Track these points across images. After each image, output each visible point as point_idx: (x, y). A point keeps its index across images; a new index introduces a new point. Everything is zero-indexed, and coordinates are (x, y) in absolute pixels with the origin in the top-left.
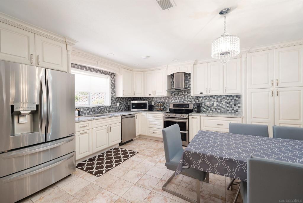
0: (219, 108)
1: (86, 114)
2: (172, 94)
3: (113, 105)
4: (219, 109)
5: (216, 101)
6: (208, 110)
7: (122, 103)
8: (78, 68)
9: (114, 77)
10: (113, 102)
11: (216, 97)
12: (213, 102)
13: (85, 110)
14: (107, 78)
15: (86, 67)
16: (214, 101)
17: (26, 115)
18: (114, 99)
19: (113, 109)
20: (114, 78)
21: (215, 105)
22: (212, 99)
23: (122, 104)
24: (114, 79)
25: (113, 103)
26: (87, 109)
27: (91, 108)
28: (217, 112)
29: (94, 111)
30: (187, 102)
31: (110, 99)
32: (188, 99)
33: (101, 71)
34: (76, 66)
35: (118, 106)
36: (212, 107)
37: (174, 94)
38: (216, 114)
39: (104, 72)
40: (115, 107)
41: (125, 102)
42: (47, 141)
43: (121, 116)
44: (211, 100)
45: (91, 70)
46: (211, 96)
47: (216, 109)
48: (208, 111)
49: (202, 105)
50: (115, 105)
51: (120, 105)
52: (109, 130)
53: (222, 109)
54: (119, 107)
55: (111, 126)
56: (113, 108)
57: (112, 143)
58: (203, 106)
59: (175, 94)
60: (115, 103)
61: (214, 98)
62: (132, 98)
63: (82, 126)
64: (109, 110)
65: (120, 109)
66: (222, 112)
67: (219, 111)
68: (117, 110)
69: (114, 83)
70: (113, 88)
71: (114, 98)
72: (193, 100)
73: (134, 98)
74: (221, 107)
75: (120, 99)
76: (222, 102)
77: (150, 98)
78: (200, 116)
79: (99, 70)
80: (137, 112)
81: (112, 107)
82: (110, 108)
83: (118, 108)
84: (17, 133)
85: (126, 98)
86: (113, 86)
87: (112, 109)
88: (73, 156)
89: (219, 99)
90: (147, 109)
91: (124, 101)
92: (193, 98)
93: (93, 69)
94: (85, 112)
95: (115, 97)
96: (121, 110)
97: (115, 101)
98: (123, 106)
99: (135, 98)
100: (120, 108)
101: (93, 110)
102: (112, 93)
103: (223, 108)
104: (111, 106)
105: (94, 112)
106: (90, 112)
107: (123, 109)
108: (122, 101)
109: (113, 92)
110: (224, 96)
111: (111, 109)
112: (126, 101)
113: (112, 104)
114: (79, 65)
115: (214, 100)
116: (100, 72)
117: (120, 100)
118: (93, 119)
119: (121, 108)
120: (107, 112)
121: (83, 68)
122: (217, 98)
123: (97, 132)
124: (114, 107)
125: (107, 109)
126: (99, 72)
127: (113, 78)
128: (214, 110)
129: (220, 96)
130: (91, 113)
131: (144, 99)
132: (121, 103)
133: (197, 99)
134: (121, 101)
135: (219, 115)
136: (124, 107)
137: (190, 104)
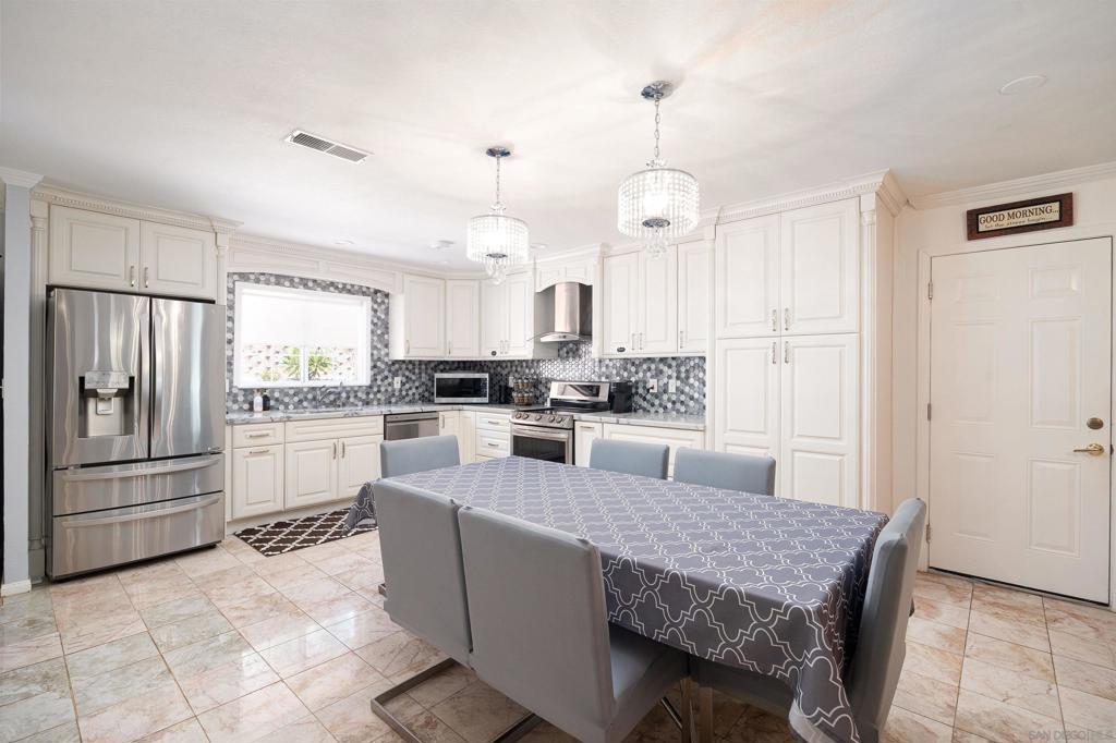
0: (683, 398)
1: (291, 407)
2: (561, 352)
3: (379, 382)
4: (682, 403)
5: (675, 375)
6: (653, 405)
7: (414, 377)
8: (268, 283)
9: (386, 301)
10: (379, 373)
11: (674, 364)
12: (665, 380)
13: (287, 395)
14: (362, 304)
15: (291, 279)
16: (670, 377)
17: (110, 399)
18: (383, 366)
19: (379, 396)
20: (383, 302)
21: (672, 389)
22: (665, 369)
23: (414, 381)
24: (383, 307)
25: (379, 377)
26: (292, 392)
27: (305, 390)
28: (678, 411)
29: (314, 398)
30: (600, 377)
31: (369, 364)
32: (600, 367)
33: (340, 286)
34: (262, 278)
35: (397, 386)
36: (665, 397)
37: (565, 349)
38: (673, 420)
39: (348, 287)
40: (386, 391)
41: (423, 375)
42: (152, 456)
43: (385, 416)
44: (661, 372)
45: (306, 286)
46: (662, 360)
47: (674, 403)
48: (652, 410)
49: (637, 388)
50: (386, 382)
51: (403, 384)
52: (338, 451)
53: (692, 403)
54: (401, 390)
55: (345, 440)
56: (379, 391)
57: (349, 490)
58: (641, 391)
59: (568, 353)
60: (386, 377)
61: (670, 367)
62: (453, 362)
63: (254, 433)
64: (364, 397)
65: (404, 398)
66: (691, 414)
67: (683, 409)
68: (393, 400)
69: (383, 317)
70: (379, 332)
71: (383, 362)
72: (614, 372)
73: (459, 362)
74: (687, 395)
75: (404, 366)
76: (691, 381)
77: (504, 365)
78: (603, 423)
79: (332, 284)
80: (449, 407)
81: (375, 389)
82: (368, 394)
83: (397, 394)
84: (93, 432)
85: (430, 362)
86: (381, 328)
87: (375, 394)
88: (216, 502)
89: (683, 369)
90: (486, 400)
91: (420, 373)
92: (614, 367)
93: (315, 281)
94: (286, 400)
95: (386, 359)
96: (407, 399)
97: (386, 373)
98: (417, 388)
99: (464, 362)
100: (404, 393)
101: (310, 396)
102: (374, 348)
103: (692, 398)
104: (371, 387)
105: (314, 403)
106: (300, 401)
107: (417, 397)
108: (414, 373)
109: (379, 346)
110: (697, 361)
111: (371, 396)
112: (429, 371)
113: (376, 380)
114: (271, 275)
115: (670, 372)
116: (337, 288)
117: (407, 369)
118: (288, 417)
119: (410, 393)
120: (357, 402)
121: (282, 280)
122: (678, 366)
123: (300, 453)
124: (383, 389)
125: (359, 394)
126: (332, 289)
127: (379, 305)
128: (670, 405)
129: (687, 358)
130: (305, 404)
131: (490, 365)
132: (407, 377)
133: (625, 370)
134: (407, 373)
135: (681, 423)
136: (421, 390)
137: (601, 384)
